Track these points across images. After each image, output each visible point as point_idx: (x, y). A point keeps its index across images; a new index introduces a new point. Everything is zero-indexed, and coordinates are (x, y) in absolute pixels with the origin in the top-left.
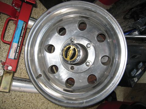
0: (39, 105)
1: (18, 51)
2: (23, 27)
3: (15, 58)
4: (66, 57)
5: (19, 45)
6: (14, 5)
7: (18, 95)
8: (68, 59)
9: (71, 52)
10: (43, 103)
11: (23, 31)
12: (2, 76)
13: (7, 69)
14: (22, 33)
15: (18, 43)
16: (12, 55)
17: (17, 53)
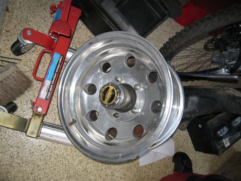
0: (76, 163)
1: (50, 90)
2: (59, 61)
3: (46, 99)
4: (104, 100)
5: (53, 83)
6: (50, 34)
7: (49, 146)
8: (106, 102)
9: (109, 94)
10: (81, 162)
11: (58, 66)
12: (31, 119)
13: (37, 111)
14: (57, 69)
15: (52, 80)
16: (43, 94)
17: (49, 93)
